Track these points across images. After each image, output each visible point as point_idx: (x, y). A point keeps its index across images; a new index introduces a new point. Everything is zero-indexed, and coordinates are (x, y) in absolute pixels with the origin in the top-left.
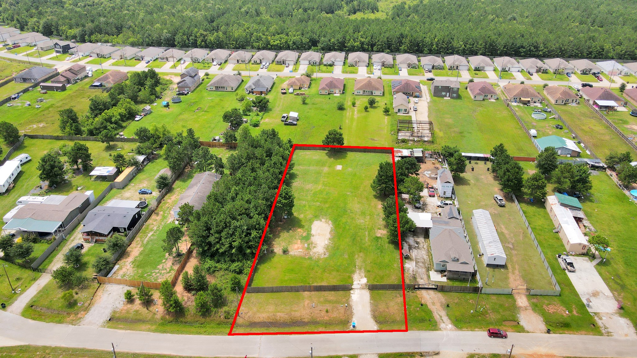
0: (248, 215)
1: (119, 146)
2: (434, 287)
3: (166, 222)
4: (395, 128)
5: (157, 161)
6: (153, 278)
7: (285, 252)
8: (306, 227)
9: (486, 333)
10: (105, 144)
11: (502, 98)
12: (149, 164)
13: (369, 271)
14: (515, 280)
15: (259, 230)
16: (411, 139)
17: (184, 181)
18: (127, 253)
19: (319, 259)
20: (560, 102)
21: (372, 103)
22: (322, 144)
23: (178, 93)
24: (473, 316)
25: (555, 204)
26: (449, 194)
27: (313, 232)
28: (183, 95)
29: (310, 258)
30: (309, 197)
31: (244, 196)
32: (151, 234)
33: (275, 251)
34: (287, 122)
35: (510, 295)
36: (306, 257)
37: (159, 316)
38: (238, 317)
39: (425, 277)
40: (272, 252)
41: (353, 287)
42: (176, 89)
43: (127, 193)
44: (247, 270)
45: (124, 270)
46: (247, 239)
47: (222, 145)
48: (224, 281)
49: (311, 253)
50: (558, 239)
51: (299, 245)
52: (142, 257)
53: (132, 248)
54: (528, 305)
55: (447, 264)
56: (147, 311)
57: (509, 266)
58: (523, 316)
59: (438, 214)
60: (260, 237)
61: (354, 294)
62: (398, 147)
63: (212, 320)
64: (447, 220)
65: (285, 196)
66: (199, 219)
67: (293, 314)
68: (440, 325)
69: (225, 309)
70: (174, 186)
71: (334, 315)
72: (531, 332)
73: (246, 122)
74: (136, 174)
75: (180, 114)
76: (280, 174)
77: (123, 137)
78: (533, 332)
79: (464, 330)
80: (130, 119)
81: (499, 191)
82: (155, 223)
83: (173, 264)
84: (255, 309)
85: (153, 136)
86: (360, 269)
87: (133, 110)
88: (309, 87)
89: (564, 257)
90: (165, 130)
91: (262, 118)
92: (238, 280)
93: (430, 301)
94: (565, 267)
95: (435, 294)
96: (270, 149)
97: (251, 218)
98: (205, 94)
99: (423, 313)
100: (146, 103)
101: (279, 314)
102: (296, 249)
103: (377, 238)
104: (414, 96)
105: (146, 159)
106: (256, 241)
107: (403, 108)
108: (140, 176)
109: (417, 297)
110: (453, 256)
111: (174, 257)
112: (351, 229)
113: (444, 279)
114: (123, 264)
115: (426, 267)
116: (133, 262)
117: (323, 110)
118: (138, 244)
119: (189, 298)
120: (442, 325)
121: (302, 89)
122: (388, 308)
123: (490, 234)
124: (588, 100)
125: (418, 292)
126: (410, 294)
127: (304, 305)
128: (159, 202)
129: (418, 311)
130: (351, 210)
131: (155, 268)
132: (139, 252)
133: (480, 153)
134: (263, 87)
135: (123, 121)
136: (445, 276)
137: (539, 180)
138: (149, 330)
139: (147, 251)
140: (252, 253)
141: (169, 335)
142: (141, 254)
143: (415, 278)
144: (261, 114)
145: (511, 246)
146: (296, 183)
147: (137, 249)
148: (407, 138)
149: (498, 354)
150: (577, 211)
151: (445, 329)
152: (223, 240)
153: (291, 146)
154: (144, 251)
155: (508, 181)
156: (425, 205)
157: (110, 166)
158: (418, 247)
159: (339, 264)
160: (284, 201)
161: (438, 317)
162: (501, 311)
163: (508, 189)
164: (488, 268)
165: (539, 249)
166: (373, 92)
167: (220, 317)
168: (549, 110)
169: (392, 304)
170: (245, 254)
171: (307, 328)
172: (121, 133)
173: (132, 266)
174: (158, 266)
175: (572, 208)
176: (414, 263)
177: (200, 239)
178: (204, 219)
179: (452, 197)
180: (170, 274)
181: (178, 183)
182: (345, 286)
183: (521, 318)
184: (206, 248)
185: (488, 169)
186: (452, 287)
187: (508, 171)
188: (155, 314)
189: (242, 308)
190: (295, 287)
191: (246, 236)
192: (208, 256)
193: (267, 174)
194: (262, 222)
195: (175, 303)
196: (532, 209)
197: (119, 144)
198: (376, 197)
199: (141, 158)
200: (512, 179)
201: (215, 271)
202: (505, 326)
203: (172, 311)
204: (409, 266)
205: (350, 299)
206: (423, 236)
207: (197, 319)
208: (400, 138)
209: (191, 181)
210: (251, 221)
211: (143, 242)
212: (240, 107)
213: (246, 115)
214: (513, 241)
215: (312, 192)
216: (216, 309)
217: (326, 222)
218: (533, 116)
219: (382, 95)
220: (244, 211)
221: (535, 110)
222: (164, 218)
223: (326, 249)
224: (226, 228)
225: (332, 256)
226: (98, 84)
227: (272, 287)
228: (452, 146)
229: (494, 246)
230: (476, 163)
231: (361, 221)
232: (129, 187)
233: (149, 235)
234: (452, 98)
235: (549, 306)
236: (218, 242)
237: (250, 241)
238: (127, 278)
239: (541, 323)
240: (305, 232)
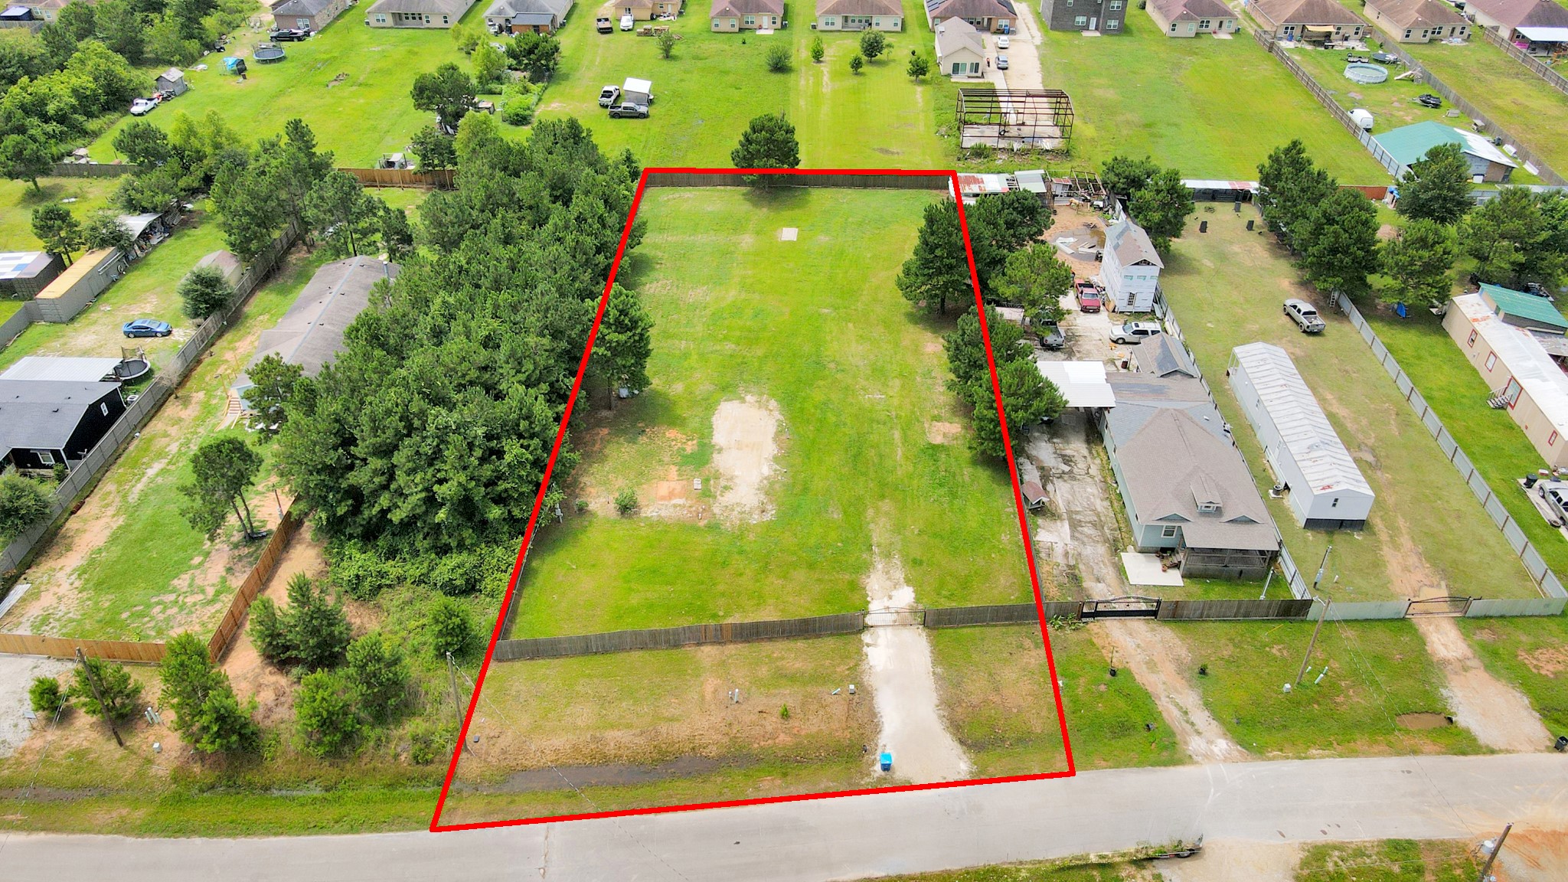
0: (488, 388)
1: (72, 191)
2: (1143, 607)
3: (214, 426)
4: (951, 116)
5: (198, 232)
6: (152, 624)
7: (626, 508)
8: (694, 423)
10: (20, 186)
11: (1250, 29)
12: (168, 241)
13: (917, 563)
14: (1406, 569)
15: (532, 436)
16: (1001, 146)
17: (284, 291)
18: (64, 537)
19: (743, 530)
20: (1417, 35)
21: (873, 48)
22: (731, 166)
23: (275, 34)
24: (1294, 702)
25: (1484, 319)
26: (1144, 303)
27: (719, 438)
28: (291, 39)
29: (714, 527)
30: (699, 328)
31: (473, 324)
32: (157, 467)
33: (592, 507)
34: (618, 109)
35: (1401, 622)
36: (702, 524)
37: (163, 769)
38: (463, 755)
39: (1109, 573)
40: (582, 510)
41: (869, 620)
42: (270, 23)
43: (84, 334)
44: (498, 582)
45: (47, 600)
46: (487, 471)
47: (414, 180)
48: (412, 624)
49: (716, 510)
50: (1511, 427)
51: (673, 484)
52: (116, 551)
53: (85, 521)
54: (1469, 653)
55: (1184, 526)
56: (120, 752)
57: (1378, 523)
58: (1460, 694)
59: (1119, 364)
60: (536, 463)
61: (874, 645)
62: (966, 170)
63: (365, 773)
64: (1155, 381)
65: (617, 320)
66: (311, 410)
67: (664, 730)
68: (1186, 743)
69: (414, 726)
70: (250, 309)
71: (812, 726)
72: (1501, 751)
73: (491, 110)
74: (120, 274)
75: (281, 93)
76: (598, 251)
77: (83, 161)
78: (1508, 751)
79: (1274, 758)
80: (115, 109)
81: (1293, 290)
82: (173, 431)
83: (229, 570)
84: (525, 721)
85: (179, 152)
86: (888, 555)
87: (121, 80)
88: (680, 13)
89: (1549, 485)
90: (218, 132)
91: (540, 100)
92: (457, 621)
93: (1139, 658)
94: (1554, 517)
95: (1153, 630)
96: (562, 178)
97: (499, 396)
98: (361, 35)
99: (1121, 703)
100: (170, 63)
101: (617, 734)
102: (663, 498)
103: (934, 450)
104: (994, 27)
105: (159, 227)
106: (520, 477)
107: (967, 59)
108: (135, 281)
109: (1093, 644)
110: (1202, 501)
111: (236, 546)
112: (845, 424)
113: (1174, 578)
114: (45, 578)
115: (1106, 541)
116: (82, 572)
117: (727, 73)
118: (108, 505)
119: (280, 694)
120: (1195, 745)
121: (661, 19)
122: (997, 690)
123: (1306, 422)
124: (1496, 29)
125: (1094, 626)
126: (1064, 636)
127: (703, 698)
128: (192, 361)
129: (1101, 696)
130: (838, 364)
131: (163, 589)
132: (108, 533)
133: (1216, 178)
134: (542, 12)
135: (90, 115)
136: (1177, 566)
137: (1435, 243)
138: (123, 828)
139: (138, 526)
140: (511, 520)
141: (197, 841)
142: (114, 539)
143: (1075, 579)
144: (536, 88)
145: (1370, 458)
146: (654, 285)
147: (103, 521)
148: (990, 143)
149: (1409, 842)
150: (1554, 339)
151: (1206, 756)
152: (401, 478)
153: (634, 175)
154: (125, 528)
155: (1334, 251)
156: (1071, 337)
157: (28, 249)
158: (1071, 472)
159: (812, 541)
160: (614, 337)
161: (1176, 713)
162: (1381, 678)
163: (1330, 280)
164: (1309, 534)
165: (1464, 464)
166: (874, 22)
167: (397, 756)
168: (1390, 57)
169: (1009, 674)
170: (484, 523)
171: (719, 780)
172: (81, 152)
173: (77, 584)
174: (176, 582)
175: (1542, 328)
176: (1065, 528)
177: (315, 478)
178: (329, 407)
179: (1153, 311)
180: (218, 606)
181: (264, 298)
182: (844, 617)
183: (1455, 700)
184: (341, 510)
185: (1250, 225)
186: (1210, 605)
187: (1331, 221)
188: (149, 761)
189: (477, 719)
190: (667, 632)
191: (483, 460)
192: (351, 537)
193: (555, 249)
194: (542, 410)
195: (217, 720)
196: (1408, 339)
197: (72, 184)
198: (914, 318)
199: (137, 224)
200: (1348, 246)
201: (380, 587)
202: (1407, 732)
203: (210, 748)
204: (1051, 536)
205: (864, 667)
206: (1083, 437)
207: (311, 771)
208: (968, 143)
209: (306, 290)
210: (500, 409)
211: (125, 497)
212: (470, 69)
213: (491, 92)
214: (1371, 442)
215: (708, 312)
216: (378, 731)
217: (760, 404)
218: (1348, 74)
219: (899, 28)
220: (473, 374)
221: (1352, 58)
222: (208, 410)
223: (767, 494)
224: (409, 435)
225: (789, 515)
226: (19, 11)
227: (586, 638)
228: (1135, 158)
229: (1328, 459)
230: (1210, 210)
231: (873, 397)
232: (93, 315)
233: (151, 472)
234: (1105, 31)
235: (1537, 653)
236: (385, 487)
237: (500, 477)
238: (52, 632)
239: (1524, 713)
240: (692, 440)
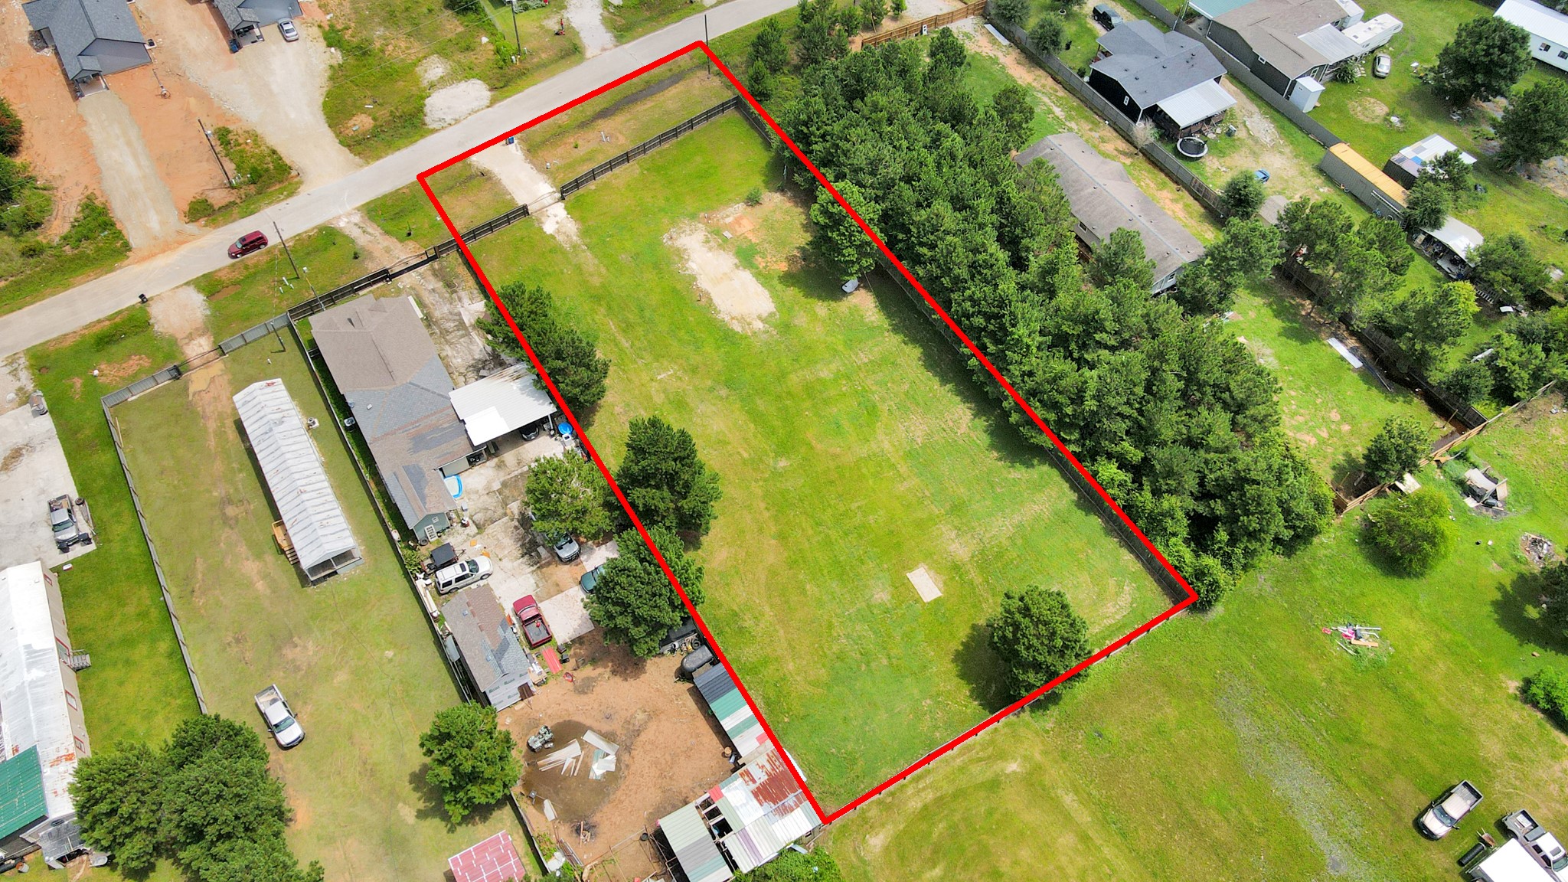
8: (776, 282)
9: (273, 240)
13: (554, 251)
14: (216, 399)
19: (673, 223)
27: (746, 276)
29: (693, 216)
39: (428, 299)
41: (561, 204)
49: (700, 225)
51: (742, 229)
58: (198, 314)
72: (181, 285)
78: (177, 286)
79: (313, 229)
102: (741, 218)
112: (667, 333)
115: (436, 323)
120: (357, 218)
122: (473, 202)
127: (621, 134)
145: (231, 511)
151: (350, 214)
161: (370, 230)
162: (246, 307)
169: (469, 211)
176: (468, 319)
183: (201, 308)
189: (718, 84)
202: (236, 283)
204: (474, 309)
205: (550, 181)
214: (225, 534)
217: (742, 320)
223: (678, 249)
225: (655, 245)
231: (665, 373)
235: (137, 367)
239: (160, 317)
240: (765, 268)
